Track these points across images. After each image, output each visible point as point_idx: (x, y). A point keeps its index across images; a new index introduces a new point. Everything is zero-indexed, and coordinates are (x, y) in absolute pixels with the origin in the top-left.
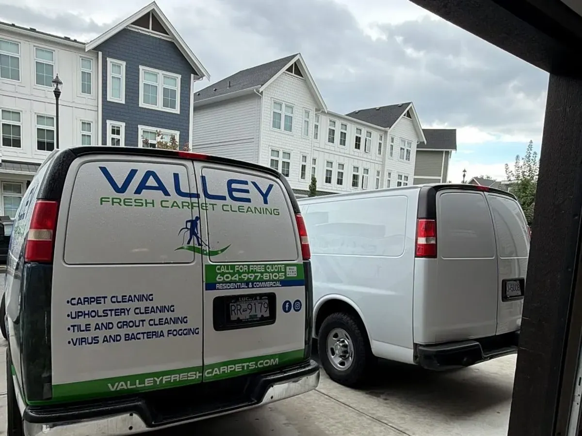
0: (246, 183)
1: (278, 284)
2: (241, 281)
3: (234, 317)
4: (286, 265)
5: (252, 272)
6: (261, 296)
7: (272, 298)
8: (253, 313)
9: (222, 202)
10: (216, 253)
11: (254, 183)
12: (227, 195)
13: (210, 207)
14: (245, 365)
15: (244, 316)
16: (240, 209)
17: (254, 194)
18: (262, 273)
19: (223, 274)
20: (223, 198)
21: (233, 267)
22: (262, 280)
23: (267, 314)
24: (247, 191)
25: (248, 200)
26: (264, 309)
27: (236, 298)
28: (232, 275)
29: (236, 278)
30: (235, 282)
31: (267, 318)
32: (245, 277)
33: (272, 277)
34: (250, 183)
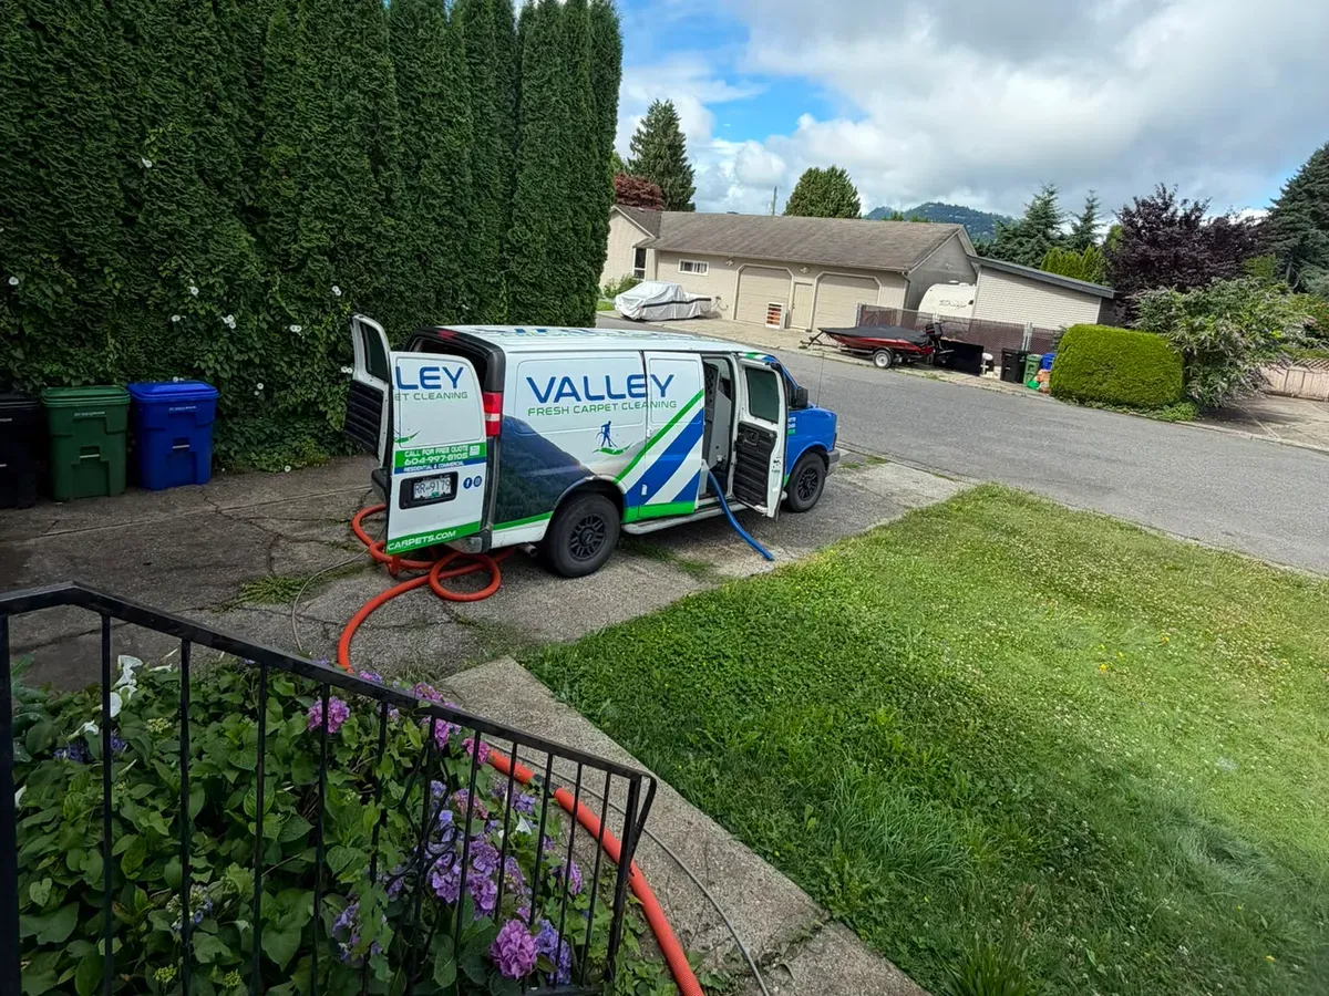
0: (437, 369)
1: (461, 463)
2: (427, 463)
3: (417, 496)
4: (470, 445)
5: (439, 454)
6: (444, 475)
7: (454, 477)
8: (435, 490)
9: (415, 391)
10: (406, 439)
11: (445, 369)
12: (419, 384)
13: (402, 397)
14: (425, 538)
15: (427, 494)
16: (431, 396)
17: (445, 381)
18: (447, 455)
19: (411, 459)
20: (415, 387)
21: (420, 451)
22: (446, 461)
23: (448, 491)
24: (438, 378)
25: (438, 387)
26: (445, 487)
27: (420, 479)
28: (420, 458)
29: (423, 460)
30: (421, 465)
31: (448, 495)
32: (431, 459)
33: (456, 456)
34: (441, 369)
